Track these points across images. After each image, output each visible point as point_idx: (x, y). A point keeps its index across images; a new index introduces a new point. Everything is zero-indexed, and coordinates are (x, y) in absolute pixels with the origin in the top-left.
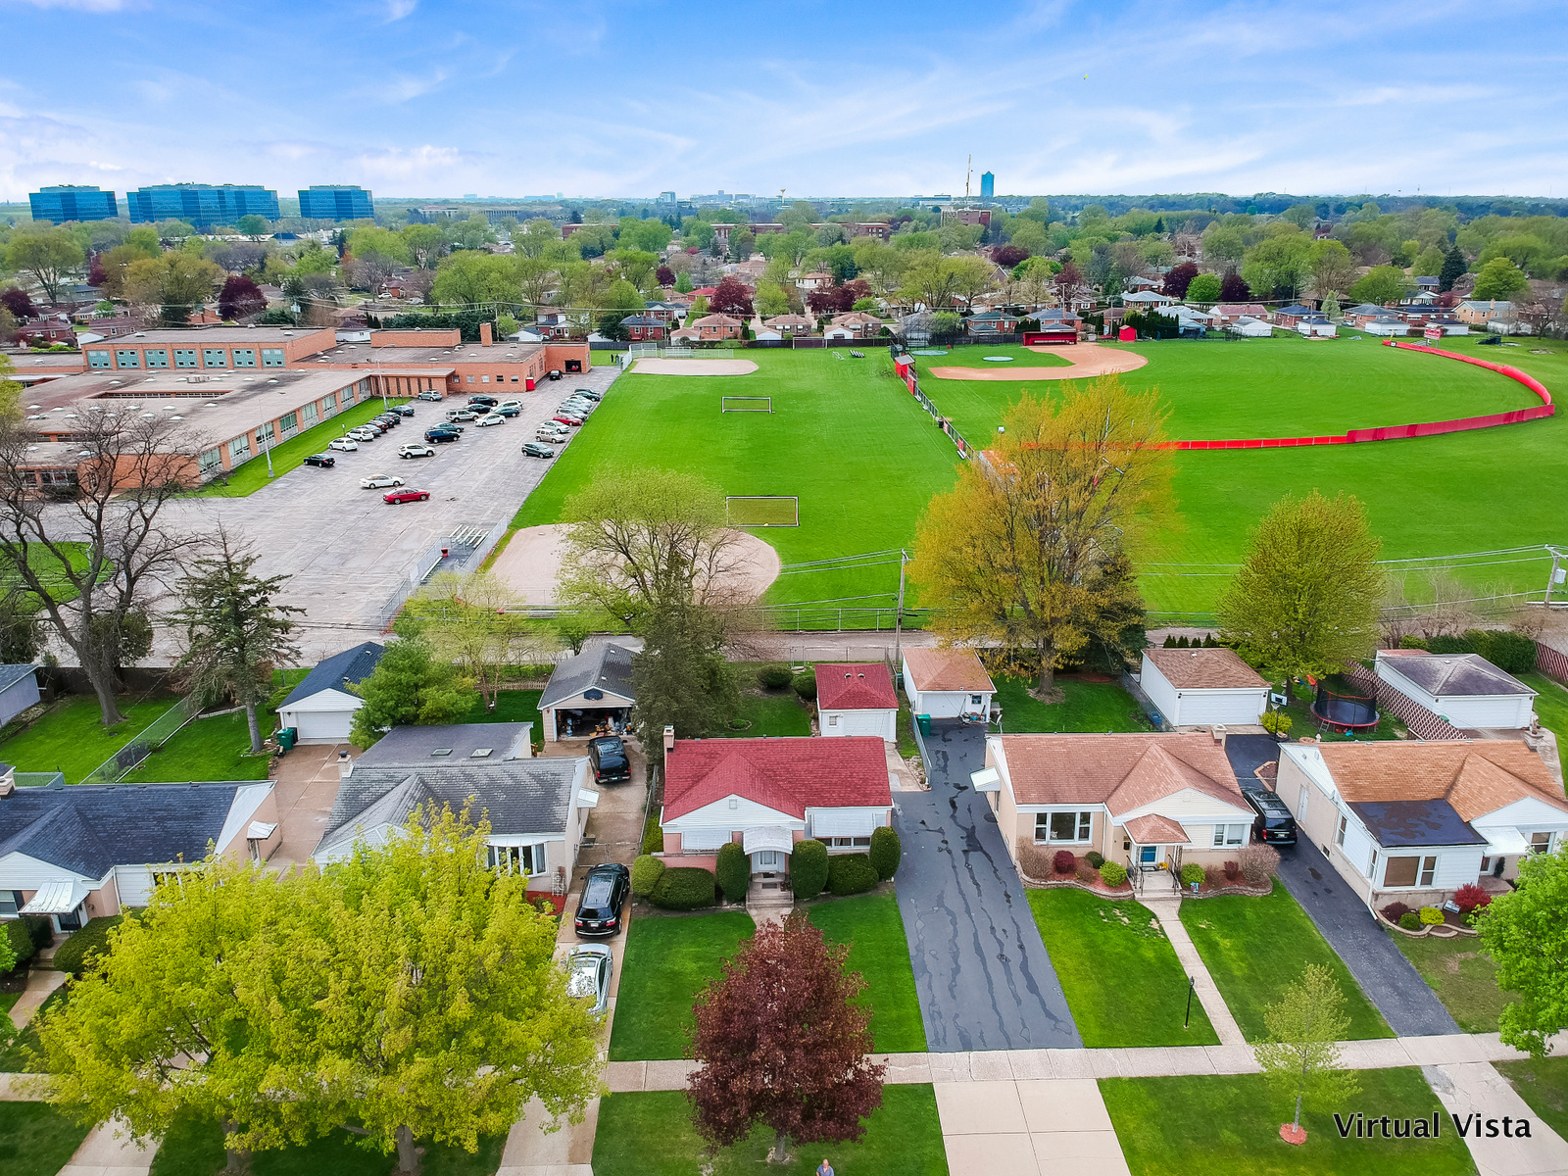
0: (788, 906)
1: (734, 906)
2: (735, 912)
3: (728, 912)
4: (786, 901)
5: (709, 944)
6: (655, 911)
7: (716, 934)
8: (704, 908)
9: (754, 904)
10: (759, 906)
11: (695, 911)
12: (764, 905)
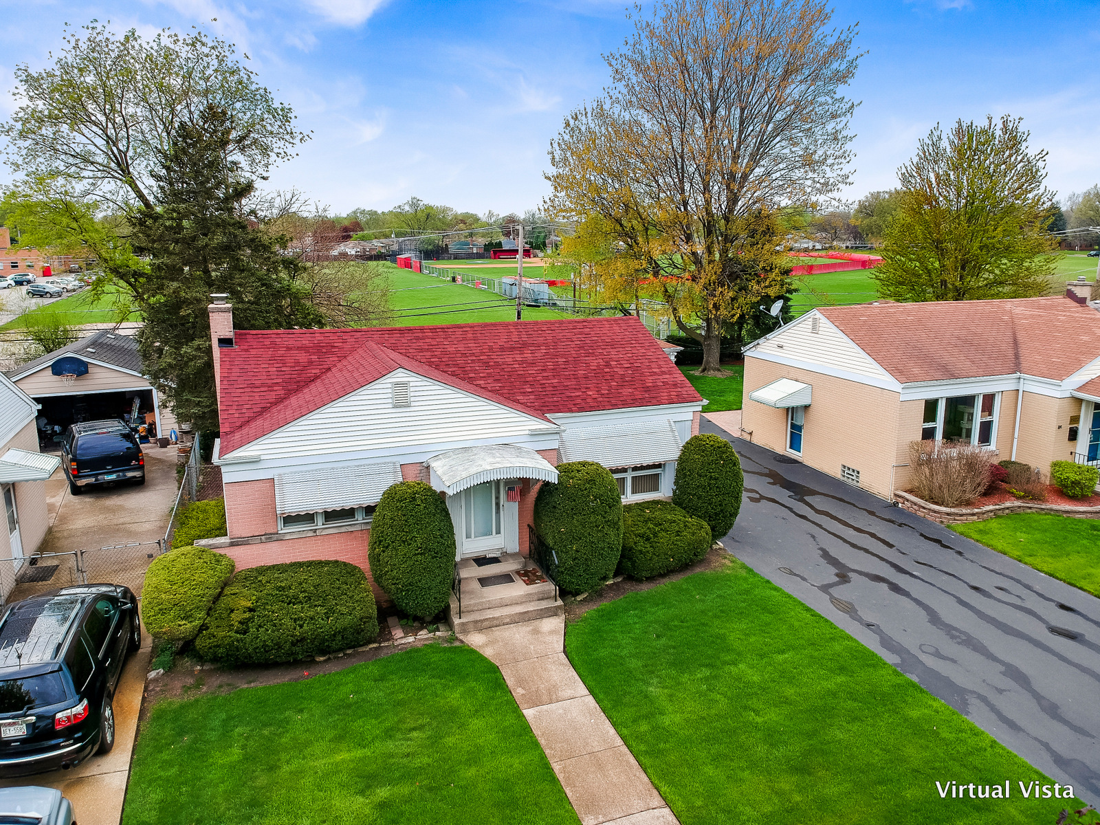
0: (552, 613)
1: (423, 634)
2: (433, 647)
3: (411, 652)
4: (545, 604)
5: (389, 734)
6: (216, 681)
7: (400, 703)
8: (349, 651)
9: (476, 622)
10: (486, 624)
11: (325, 661)
12: (497, 618)
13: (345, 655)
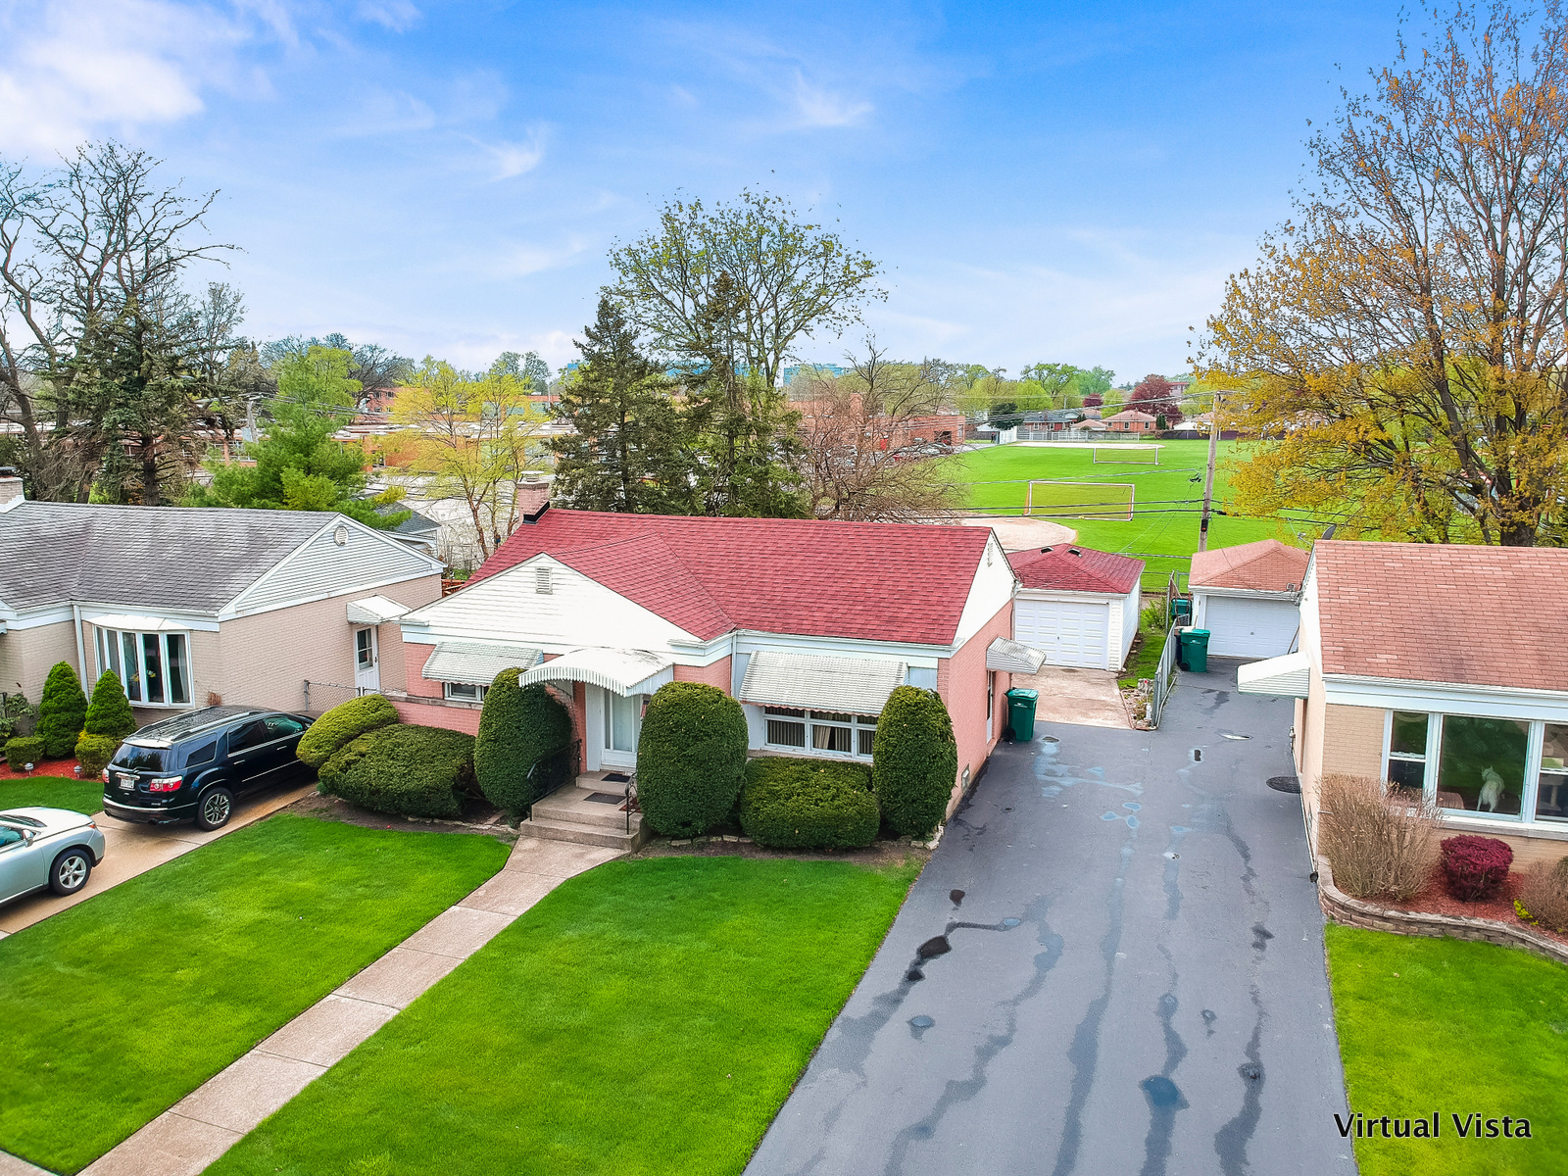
0: (619, 844)
1: (502, 826)
2: (488, 838)
8: (436, 821)
9: (540, 828)
10: (550, 833)
11: (413, 822)
12: (561, 832)
13: (432, 822)
